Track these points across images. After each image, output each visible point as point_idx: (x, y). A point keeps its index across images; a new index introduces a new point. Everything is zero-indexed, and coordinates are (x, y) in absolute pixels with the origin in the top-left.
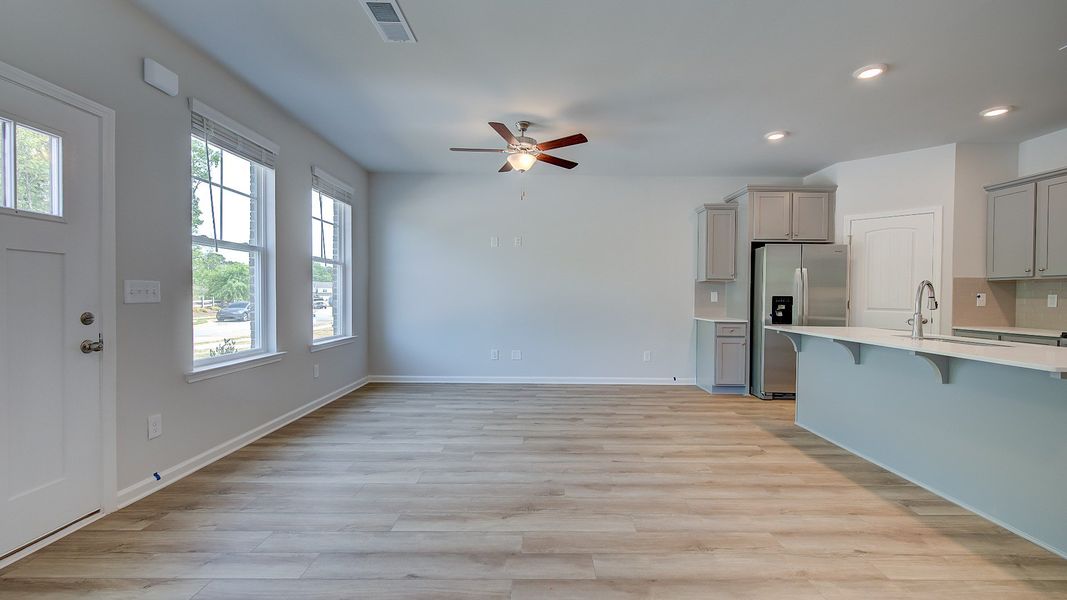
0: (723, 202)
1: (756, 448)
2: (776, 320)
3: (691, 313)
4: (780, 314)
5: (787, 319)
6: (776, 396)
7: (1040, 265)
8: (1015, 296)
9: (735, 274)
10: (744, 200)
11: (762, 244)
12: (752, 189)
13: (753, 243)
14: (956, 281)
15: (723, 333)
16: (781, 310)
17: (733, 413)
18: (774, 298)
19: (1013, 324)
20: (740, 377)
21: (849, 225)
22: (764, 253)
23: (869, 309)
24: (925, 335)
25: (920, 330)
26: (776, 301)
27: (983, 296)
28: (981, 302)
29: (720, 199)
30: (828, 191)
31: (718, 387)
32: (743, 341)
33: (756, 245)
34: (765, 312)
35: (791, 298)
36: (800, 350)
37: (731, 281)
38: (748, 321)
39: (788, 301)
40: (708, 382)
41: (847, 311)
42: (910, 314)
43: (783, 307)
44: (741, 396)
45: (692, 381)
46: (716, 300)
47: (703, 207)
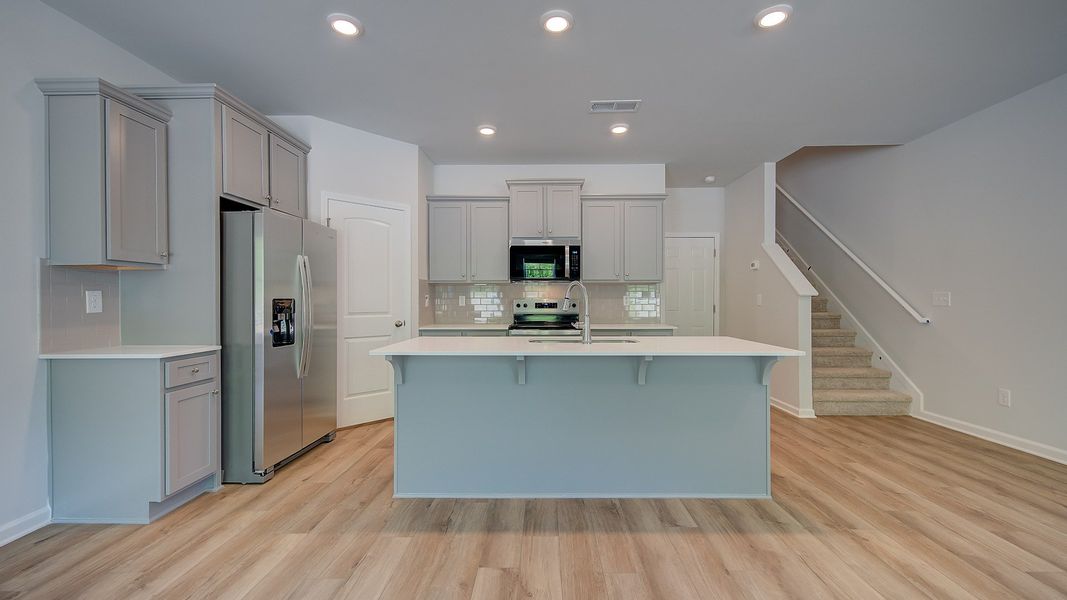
7: (471, 273)
9: (169, 255)
12: (219, 96)
13: (222, 199)
14: (420, 283)
15: (179, 379)
18: (275, 302)
19: (435, 322)
21: (326, 203)
23: (350, 314)
28: (427, 303)
30: (304, 150)
35: (294, 301)
38: (219, 347)
46: (99, 310)
47: (101, 83)
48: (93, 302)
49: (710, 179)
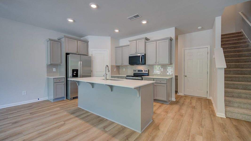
0: (57, 39)
1: (63, 123)
2: (73, 76)
3: (45, 76)
4: (75, 74)
5: (76, 76)
6: (74, 98)
7: (123, 63)
8: (119, 69)
9: (61, 63)
10: (63, 40)
11: (69, 54)
12: (65, 37)
13: (66, 53)
14: (111, 65)
15: (56, 81)
16: (75, 73)
17: (58, 109)
18: (73, 70)
19: (119, 74)
20: (63, 94)
21: (92, 51)
22: (70, 56)
23: (96, 72)
24: (107, 78)
25: (106, 78)
26: (73, 71)
27: (115, 69)
28: (115, 70)
29: (56, 38)
30: (87, 42)
31: (55, 99)
32: (64, 83)
33: (67, 54)
34: (70, 74)
35: (78, 70)
36: (79, 85)
37: (60, 65)
38: (65, 77)
39: (77, 71)
40: (52, 97)
41: (92, 73)
42: (104, 73)
43: (76, 72)
44: (63, 100)
45: (46, 98)
46: (55, 71)
47: (49, 39)
48: (54, 70)
49: (199, 28)
